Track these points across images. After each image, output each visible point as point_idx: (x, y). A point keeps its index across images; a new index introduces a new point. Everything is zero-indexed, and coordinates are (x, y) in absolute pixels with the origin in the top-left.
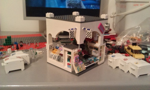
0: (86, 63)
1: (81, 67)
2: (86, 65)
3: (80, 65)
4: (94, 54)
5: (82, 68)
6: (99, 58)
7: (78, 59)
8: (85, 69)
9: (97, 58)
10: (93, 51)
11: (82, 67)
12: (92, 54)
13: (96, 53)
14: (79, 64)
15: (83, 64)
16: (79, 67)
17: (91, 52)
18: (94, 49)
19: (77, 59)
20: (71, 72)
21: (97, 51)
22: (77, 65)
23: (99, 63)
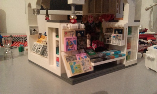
0: (95, 58)
1: (81, 64)
2: (95, 62)
3: (79, 59)
4: (114, 42)
5: (82, 67)
6: (125, 52)
7: (75, 46)
8: (92, 70)
9: (122, 53)
10: (112, 37)
11: (83, 65)
12: (111, 43)
13: (119, 40)
14: (78, 57)
15: (88, 59)
16: (75, 63)
17: (108, 38)
18: (115, 33)
19: (72, 44)
20: (60, 75)
21: (121, 35)
22: (71, 59)
23: (125, 63)
